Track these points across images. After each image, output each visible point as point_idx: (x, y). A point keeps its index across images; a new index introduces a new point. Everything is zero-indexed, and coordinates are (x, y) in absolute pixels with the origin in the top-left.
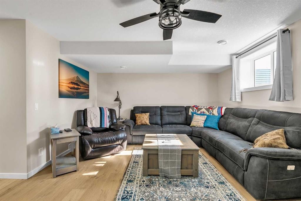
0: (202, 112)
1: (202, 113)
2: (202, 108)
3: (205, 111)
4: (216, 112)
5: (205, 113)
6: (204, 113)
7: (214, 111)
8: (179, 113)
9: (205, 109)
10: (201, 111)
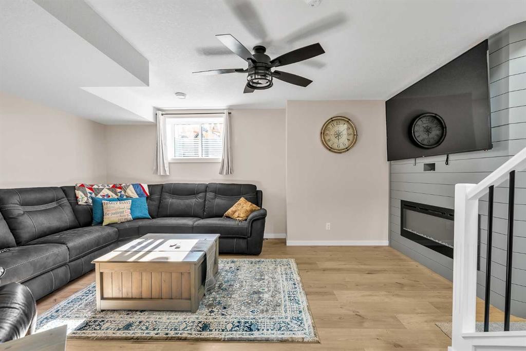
0: (104, 196)
1: (106, 198)
2: (103, 189)
3: (110, 193)
4: (132, 192)
5: (111, 197)
6: (109, 196)
7: (128, 191)
8: (54, 204)
9: (109, 189)
10: (101, 193)
